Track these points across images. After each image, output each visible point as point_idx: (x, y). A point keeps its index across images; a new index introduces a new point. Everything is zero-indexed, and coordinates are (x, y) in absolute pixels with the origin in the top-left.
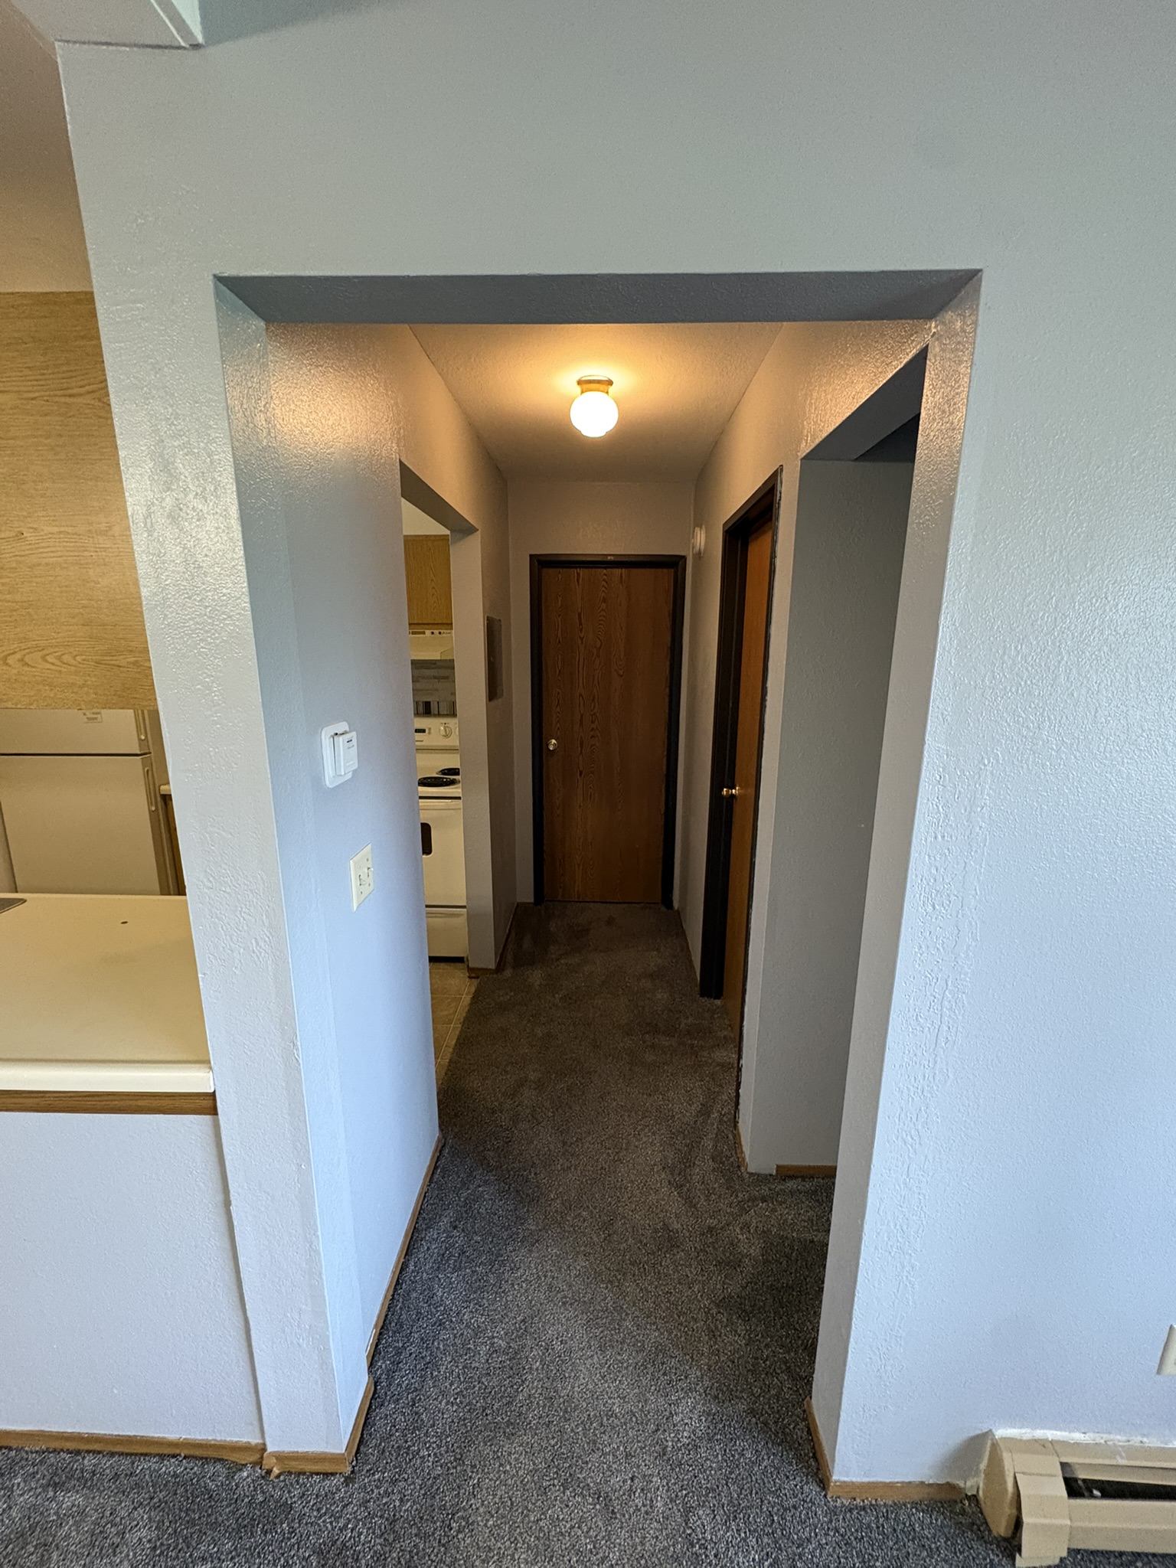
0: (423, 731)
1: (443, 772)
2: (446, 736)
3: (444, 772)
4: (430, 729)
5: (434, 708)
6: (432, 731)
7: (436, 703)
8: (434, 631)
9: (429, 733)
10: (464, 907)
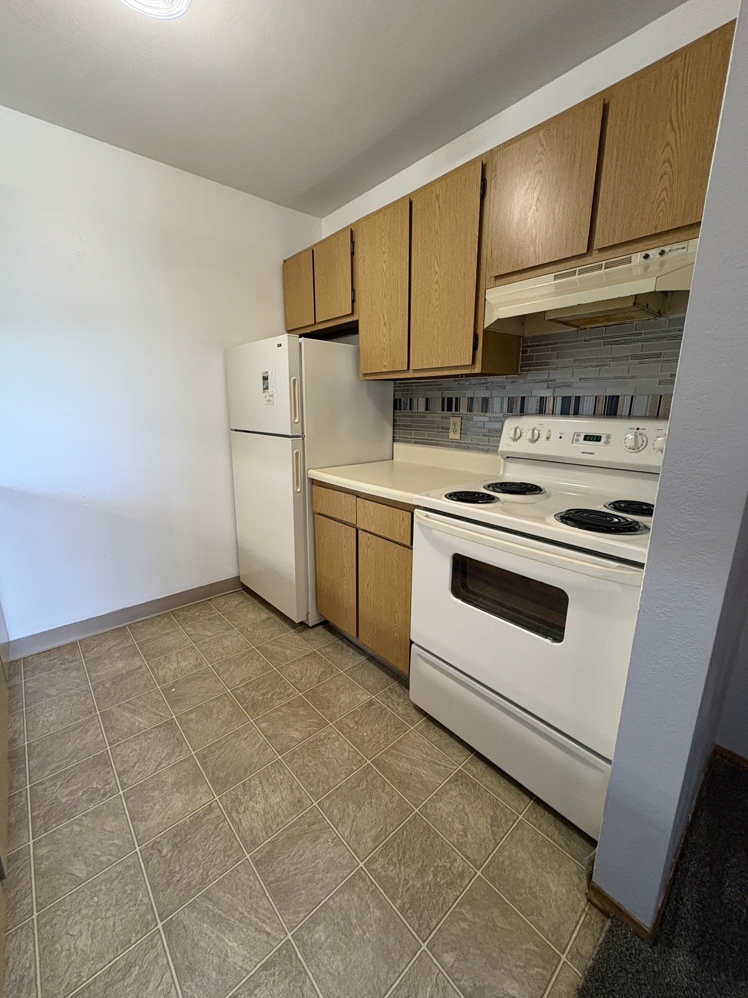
0: (598, 439)
1: (618, 505)
2: (636, 448)
3: (620, 505)
4: (608, 437)
5: (624, 406)
6: (612, 440)
7: (627, 400)
8: (649, 252)
9: (607, 443)
10: (608, 761)
